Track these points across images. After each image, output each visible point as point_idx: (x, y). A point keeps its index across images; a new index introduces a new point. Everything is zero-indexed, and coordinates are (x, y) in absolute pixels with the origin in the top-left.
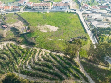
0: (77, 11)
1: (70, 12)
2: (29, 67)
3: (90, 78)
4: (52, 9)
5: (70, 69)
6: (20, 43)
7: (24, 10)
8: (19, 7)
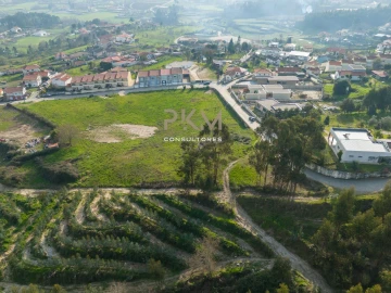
0: (213, 85)
1: (192, 89)
2: (48, 251)
3: (276, 244)
4: (136, 86)
5: (205, 229)
6: (17, 182)
7: (42, 95)
8: (24, 91)
